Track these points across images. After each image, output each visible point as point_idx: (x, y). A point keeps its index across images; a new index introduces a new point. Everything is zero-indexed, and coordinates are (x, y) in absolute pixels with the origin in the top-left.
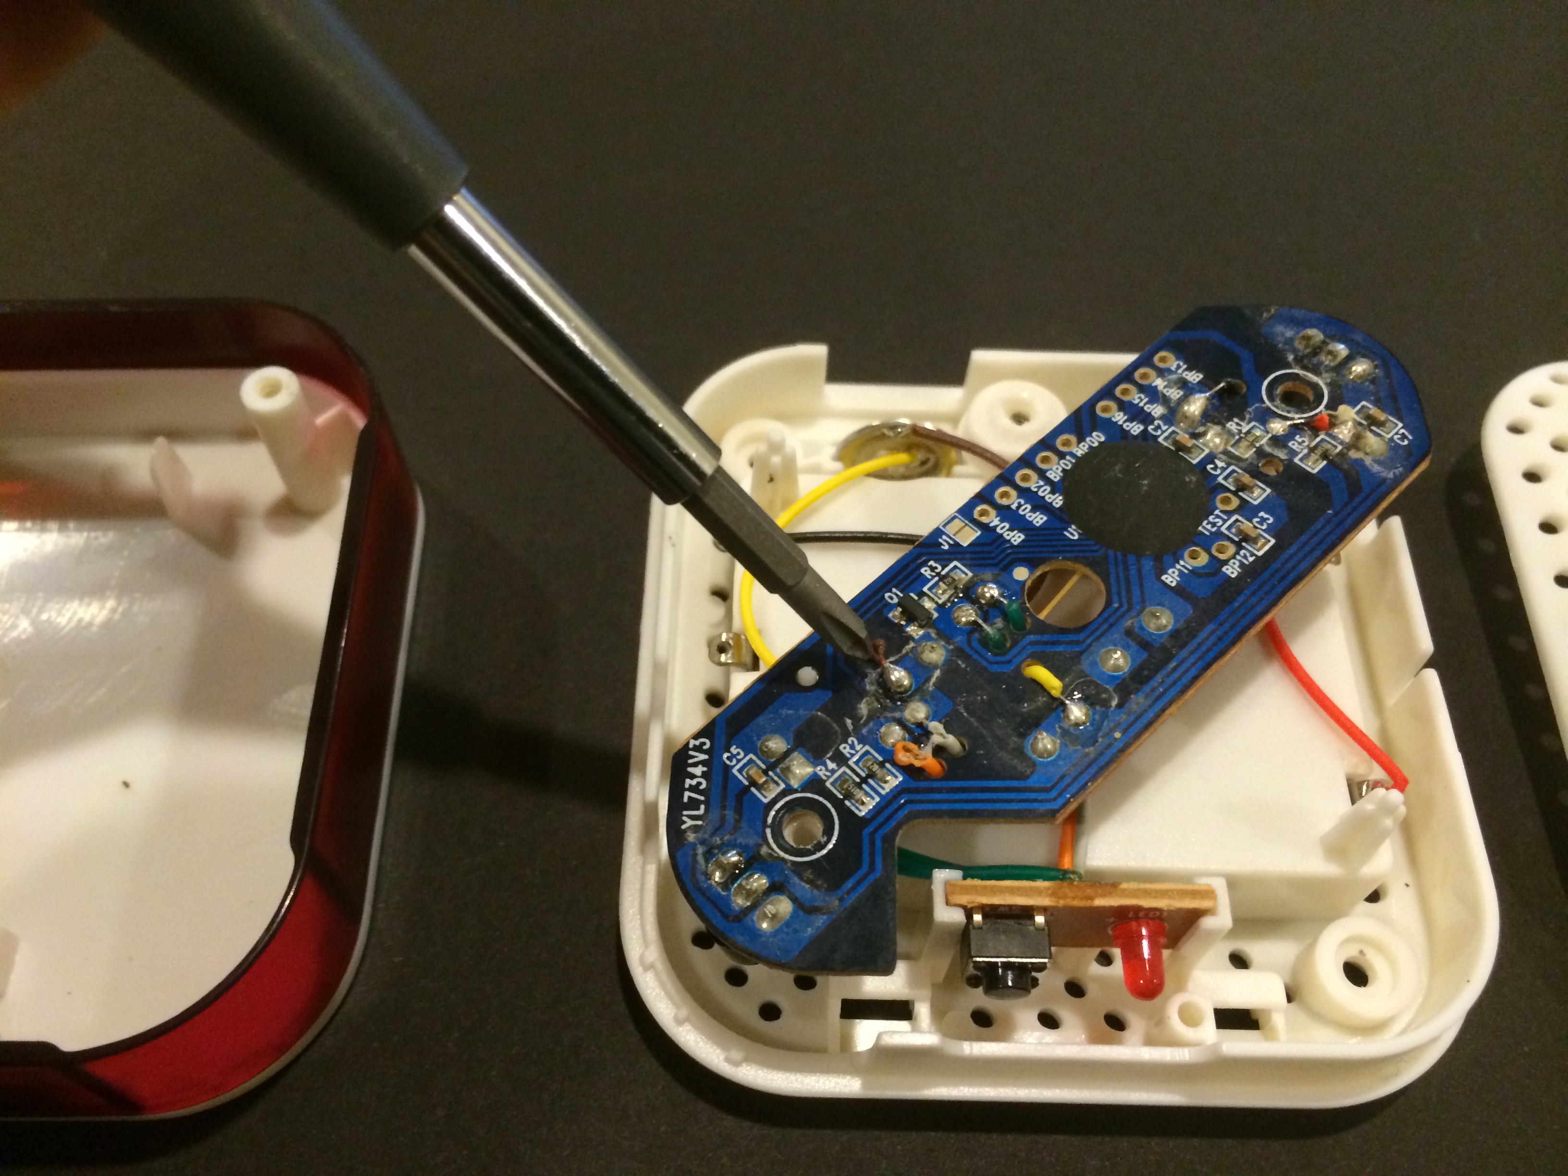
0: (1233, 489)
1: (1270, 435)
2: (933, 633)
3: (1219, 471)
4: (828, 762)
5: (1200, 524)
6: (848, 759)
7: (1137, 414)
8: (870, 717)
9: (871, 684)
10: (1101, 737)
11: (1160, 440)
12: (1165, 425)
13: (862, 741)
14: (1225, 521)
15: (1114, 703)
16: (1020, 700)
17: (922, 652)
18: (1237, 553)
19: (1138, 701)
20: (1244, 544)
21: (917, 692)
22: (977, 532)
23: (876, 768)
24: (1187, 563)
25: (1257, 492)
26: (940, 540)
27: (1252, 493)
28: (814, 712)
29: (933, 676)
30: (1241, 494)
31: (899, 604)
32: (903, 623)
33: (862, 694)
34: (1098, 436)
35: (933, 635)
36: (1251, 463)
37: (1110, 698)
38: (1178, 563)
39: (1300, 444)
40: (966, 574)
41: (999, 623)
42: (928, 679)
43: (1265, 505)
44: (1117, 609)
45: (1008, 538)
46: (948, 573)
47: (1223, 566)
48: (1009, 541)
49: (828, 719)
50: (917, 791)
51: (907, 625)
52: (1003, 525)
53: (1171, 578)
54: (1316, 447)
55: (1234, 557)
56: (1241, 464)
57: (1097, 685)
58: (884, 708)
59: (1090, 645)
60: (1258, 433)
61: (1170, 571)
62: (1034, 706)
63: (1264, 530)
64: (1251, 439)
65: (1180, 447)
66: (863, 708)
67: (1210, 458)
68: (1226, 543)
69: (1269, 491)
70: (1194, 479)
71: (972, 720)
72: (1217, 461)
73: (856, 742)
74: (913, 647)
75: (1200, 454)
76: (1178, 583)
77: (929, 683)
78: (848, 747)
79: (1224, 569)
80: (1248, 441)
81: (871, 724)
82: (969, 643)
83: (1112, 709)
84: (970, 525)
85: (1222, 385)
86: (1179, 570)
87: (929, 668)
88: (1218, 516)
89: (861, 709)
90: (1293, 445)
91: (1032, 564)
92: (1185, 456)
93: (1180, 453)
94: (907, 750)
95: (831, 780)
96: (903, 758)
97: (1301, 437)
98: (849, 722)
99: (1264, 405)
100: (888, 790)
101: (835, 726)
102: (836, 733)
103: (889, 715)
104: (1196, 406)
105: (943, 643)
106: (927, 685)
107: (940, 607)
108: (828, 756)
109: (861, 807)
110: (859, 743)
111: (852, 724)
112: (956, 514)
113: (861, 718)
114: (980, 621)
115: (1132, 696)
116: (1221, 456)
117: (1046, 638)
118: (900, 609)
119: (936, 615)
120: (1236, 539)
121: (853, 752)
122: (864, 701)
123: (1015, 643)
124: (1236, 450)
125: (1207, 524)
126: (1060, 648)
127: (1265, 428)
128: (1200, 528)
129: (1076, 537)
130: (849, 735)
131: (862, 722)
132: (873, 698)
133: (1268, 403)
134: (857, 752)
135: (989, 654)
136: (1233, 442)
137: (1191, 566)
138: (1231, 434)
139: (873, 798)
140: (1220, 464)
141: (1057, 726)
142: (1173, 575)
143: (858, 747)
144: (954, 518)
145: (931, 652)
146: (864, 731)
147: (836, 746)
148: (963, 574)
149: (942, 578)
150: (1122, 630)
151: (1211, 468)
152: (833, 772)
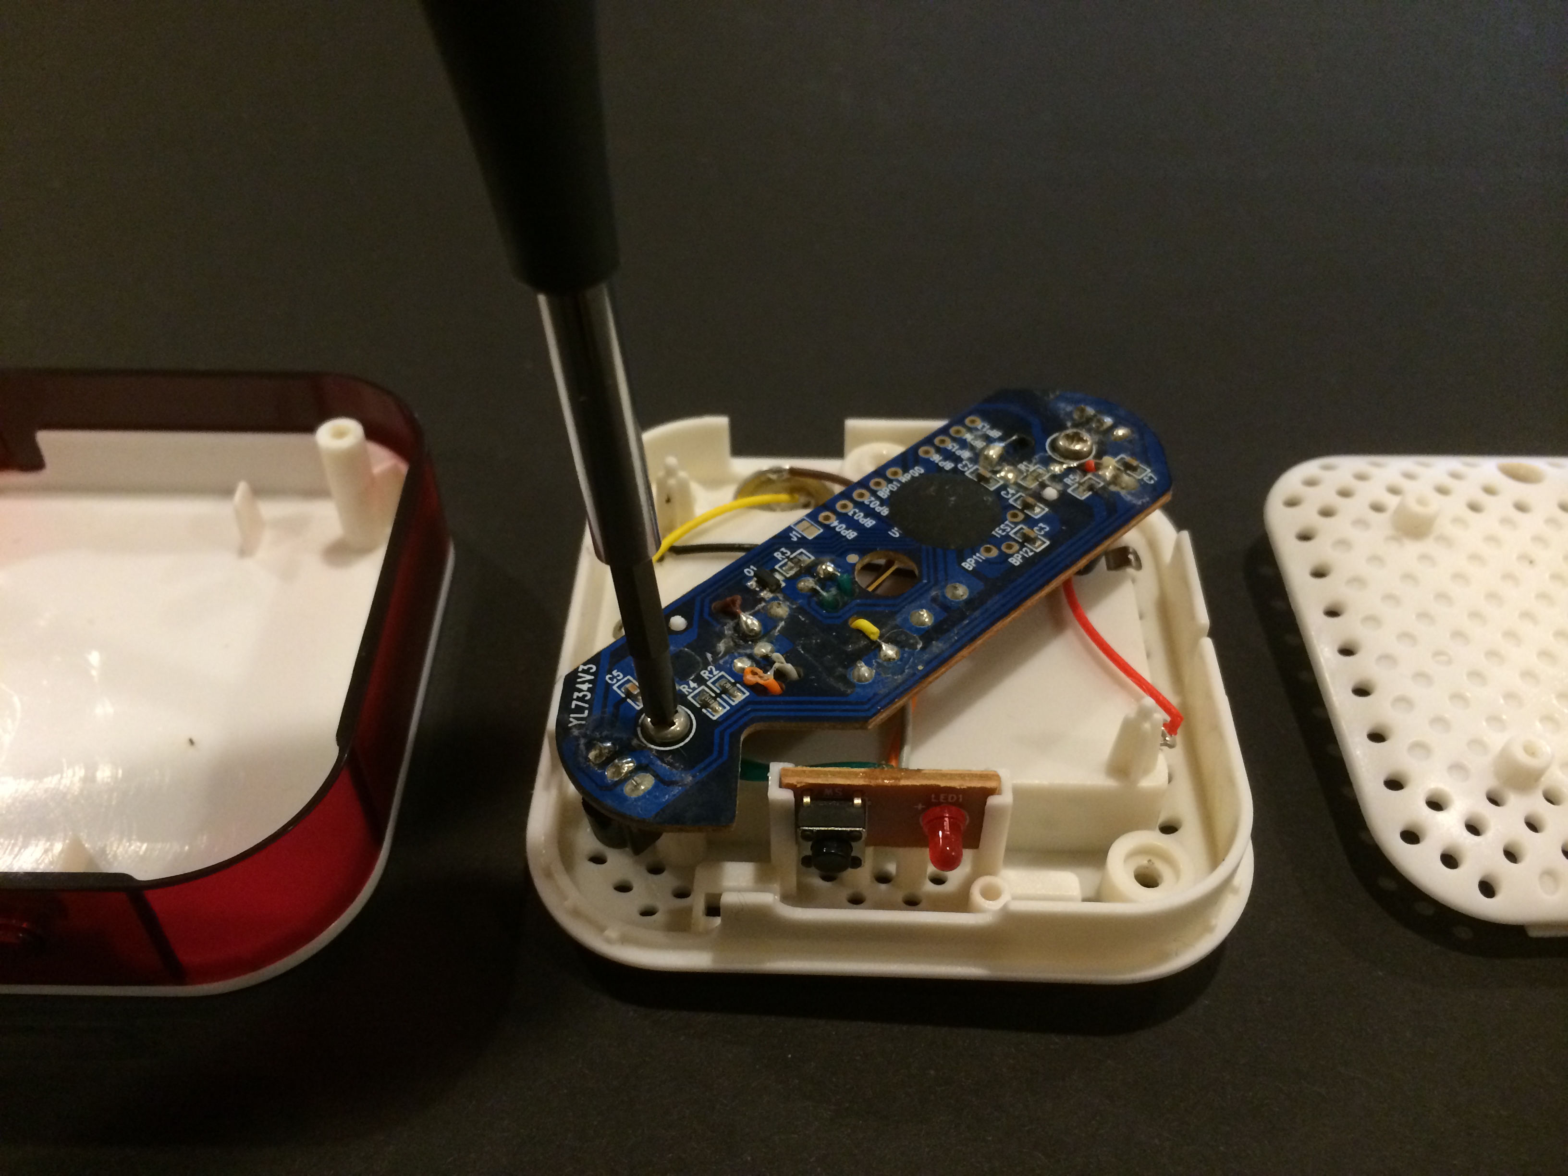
0: (1020, 507)
1: (1050, 474)
2: (780, 596)
3: (1010, 496)
4: (691, 683)
5: (994, 529)
6: (707, 681)
7: (949, 455)
8: (728, 652)
9: (729, 629)
10: (907, 669)
11: (967, 474)
12: (970, 464)
13: (719, 668)
14: (1012, 529)
15: (919, 646)
16: (846, 642)
17: (771, 608)
18: (1021, 549)
19: (937, 646)
20: (1026, 544)
21: (765, 634)
22: (820, 530)
23: (728, 686)
24: (981, 556)
25: (1037, 510)
26: (791, 535)
27: (1034, 510)
28: (682, 649)
29: (779, 625)
30: (1025, 511)
31: (755, 575)
32: (758, 589)
33: (720, 636)
34: (918, 469)
35: (781, 598)
36: (1035, 492)
37: (917, 643)
38: (975, 555)
39: (1073, 480)
40: (810, 558)
41: (834, 591)
42: (775, 627)
43: (1044, 519)
44: (926, 584)
45: (844, 535)
46: (795, 557)
47: (1008, 558)
48: (845, 537)
49: (693, 653)
50: (760, 703)
51: (761, 590)
52: (841, 526)
53: (969, 564)
54: (1084, 482)
55: (1018, 552)
56: (1027, 492)
57: (906, 635)
58: (737, 646)
59: (903, 607)
60: (1040, 471)
61: (969, 560)
62: (857, 646)
63: (1042, 536)
64: (1035, 474)
65: (982, 478)
66: (721, 647)
67: (1004, 487)
68: (1013, 543)
69: (1047, 510)
70: (990, 499)
71: (806, 655)
72: (1009, 490)
73: (714, 669)
74: (764, 606)
75: (995, 485)
76: (974, 568)
77: (775, 630)
78: (707, 672)
79: (1010, 560)
80: (1033, 476)
81: (727, 658)
82: (809, 603)
83: (917, 650)
84: (816, 525)
85: (1014, 438)
86: (975, 560)
87: (776, 620)
88: (1007, 525)
89: (720, 647)
90: (1067, 481)
91: (862, 553)
92: (985, 485)
93: (982, 483)
94: (754, 673)
95: (692, 695)
96: (750, 678)
97: (1073, 475)
98: (709, 656)
99: (1047, 455)
100: (737, 702)
101: (698, 658)
102: (698, 662)
103: (742, 651)
104: (994, 452)
105: (788, 603)
106: (773, 631)
107: (787, 580)
108: (691, 678)
109: (714, 713)
110: (716, 671)
111: (712, 657)
112: (805, 518)
113: (719, 653)
114: (818, 588)
115: (934, 642)
116: (1014, 487)
117: (869, 601)
118: (755, 579)
119: (783, 585)
120: (1020, 541)
121: (711, 676)
122: (723, 641)
123: (845, 604)
124: (1024, 483)
125: (999, 530)
126: (878, 609)
127: (1047, 469)
128: (993, 533)
129: (898, 535)
130: (709, 664)
131: (720, 655)
132: (730, 640)
133: (1049, 453)
134: (714, 676)
135: (824, 611)
136: (1022, 477)
137: (984, 557)
138: (1021, 472)
139: (724, 708)
140: (1011, 491)
141: (874, 661)
142: (970, 563)
143: (715, 673)
144: (802, 520)
145: (778, 607)
146: (721, 662)
147: (699, 671)
148: (808, 558)
149: (791, 560)
150: (929, 598)
151: (1005, 494)
152: (694, 689)
